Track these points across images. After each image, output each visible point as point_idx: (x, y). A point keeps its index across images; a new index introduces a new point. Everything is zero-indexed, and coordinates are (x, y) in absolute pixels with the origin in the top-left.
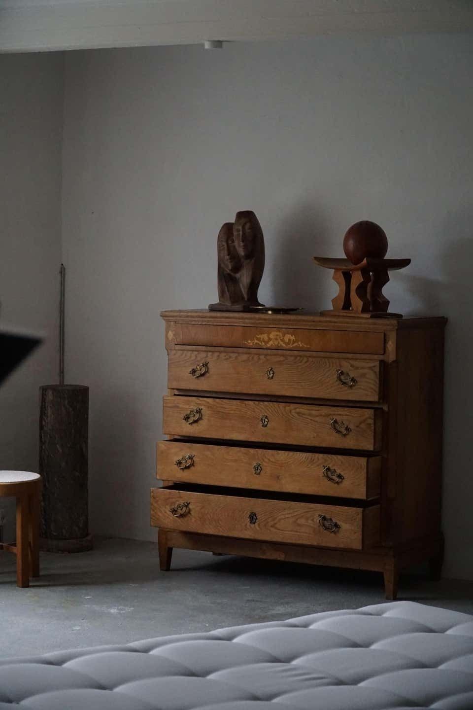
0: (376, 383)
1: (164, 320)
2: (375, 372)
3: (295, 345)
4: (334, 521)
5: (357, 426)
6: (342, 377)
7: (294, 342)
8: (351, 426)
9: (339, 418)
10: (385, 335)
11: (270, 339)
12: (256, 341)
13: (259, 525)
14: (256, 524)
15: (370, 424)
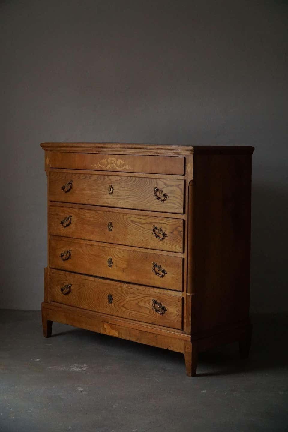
0: (181, 198)
1: (44, 149)
2: (181, 189)
3: (124, 168)
4: (163, 305)
5: (172, 233)
6: (158, 193)
7: (124, 166)
8: (167, 233)
9: (159, 226)
10: (185, 159)
11: (108, 163)
12: (100, 165)
13: (114, 304)
14: (113, 304)
15: (181, 231)
